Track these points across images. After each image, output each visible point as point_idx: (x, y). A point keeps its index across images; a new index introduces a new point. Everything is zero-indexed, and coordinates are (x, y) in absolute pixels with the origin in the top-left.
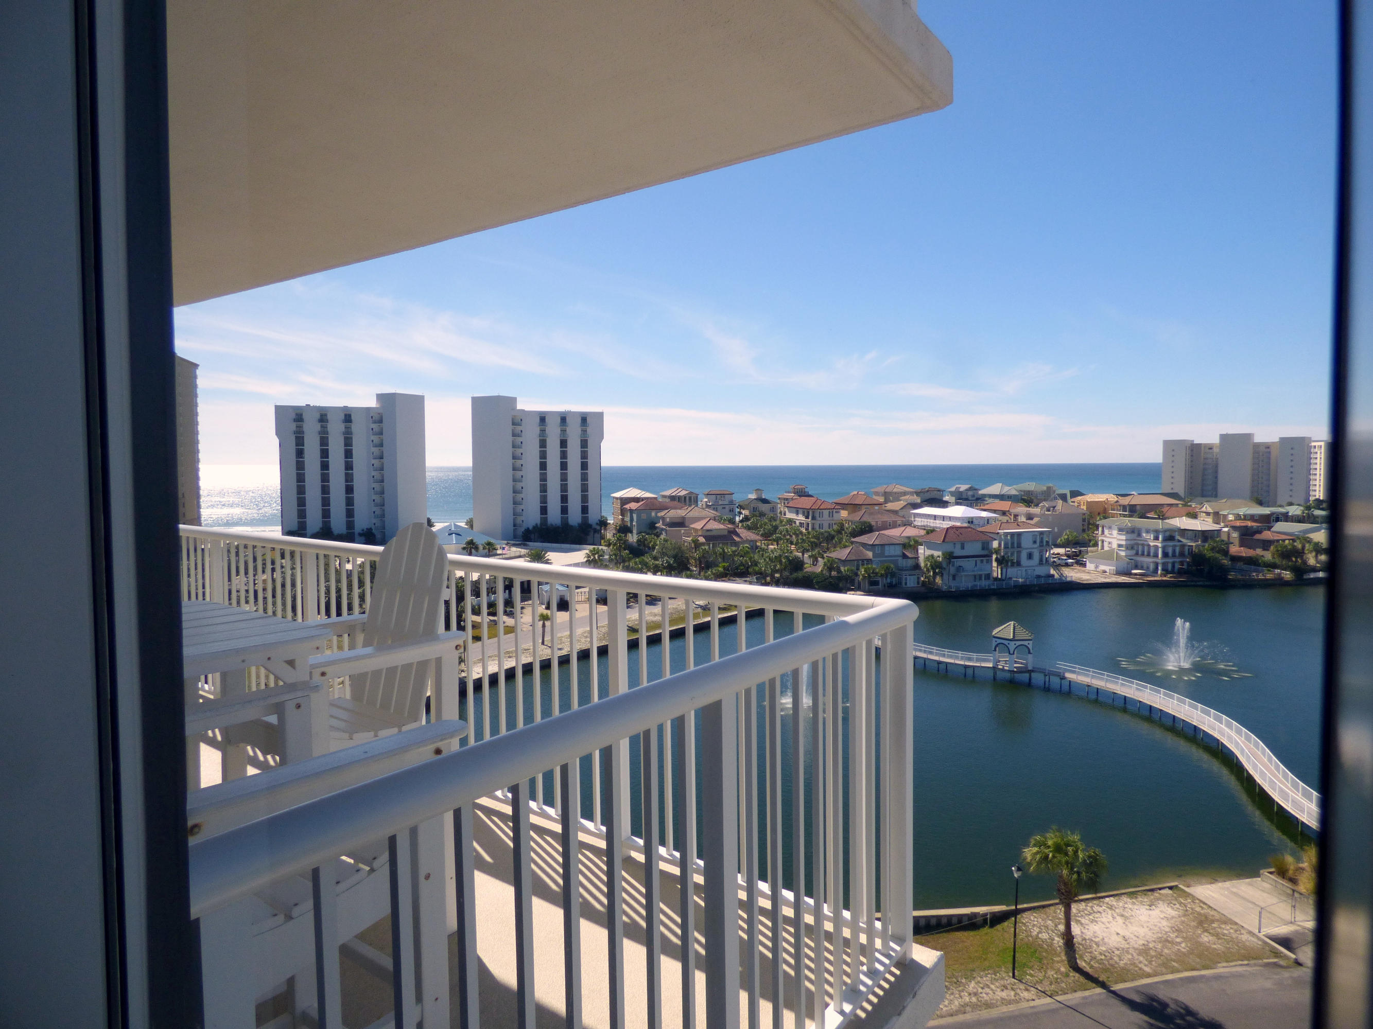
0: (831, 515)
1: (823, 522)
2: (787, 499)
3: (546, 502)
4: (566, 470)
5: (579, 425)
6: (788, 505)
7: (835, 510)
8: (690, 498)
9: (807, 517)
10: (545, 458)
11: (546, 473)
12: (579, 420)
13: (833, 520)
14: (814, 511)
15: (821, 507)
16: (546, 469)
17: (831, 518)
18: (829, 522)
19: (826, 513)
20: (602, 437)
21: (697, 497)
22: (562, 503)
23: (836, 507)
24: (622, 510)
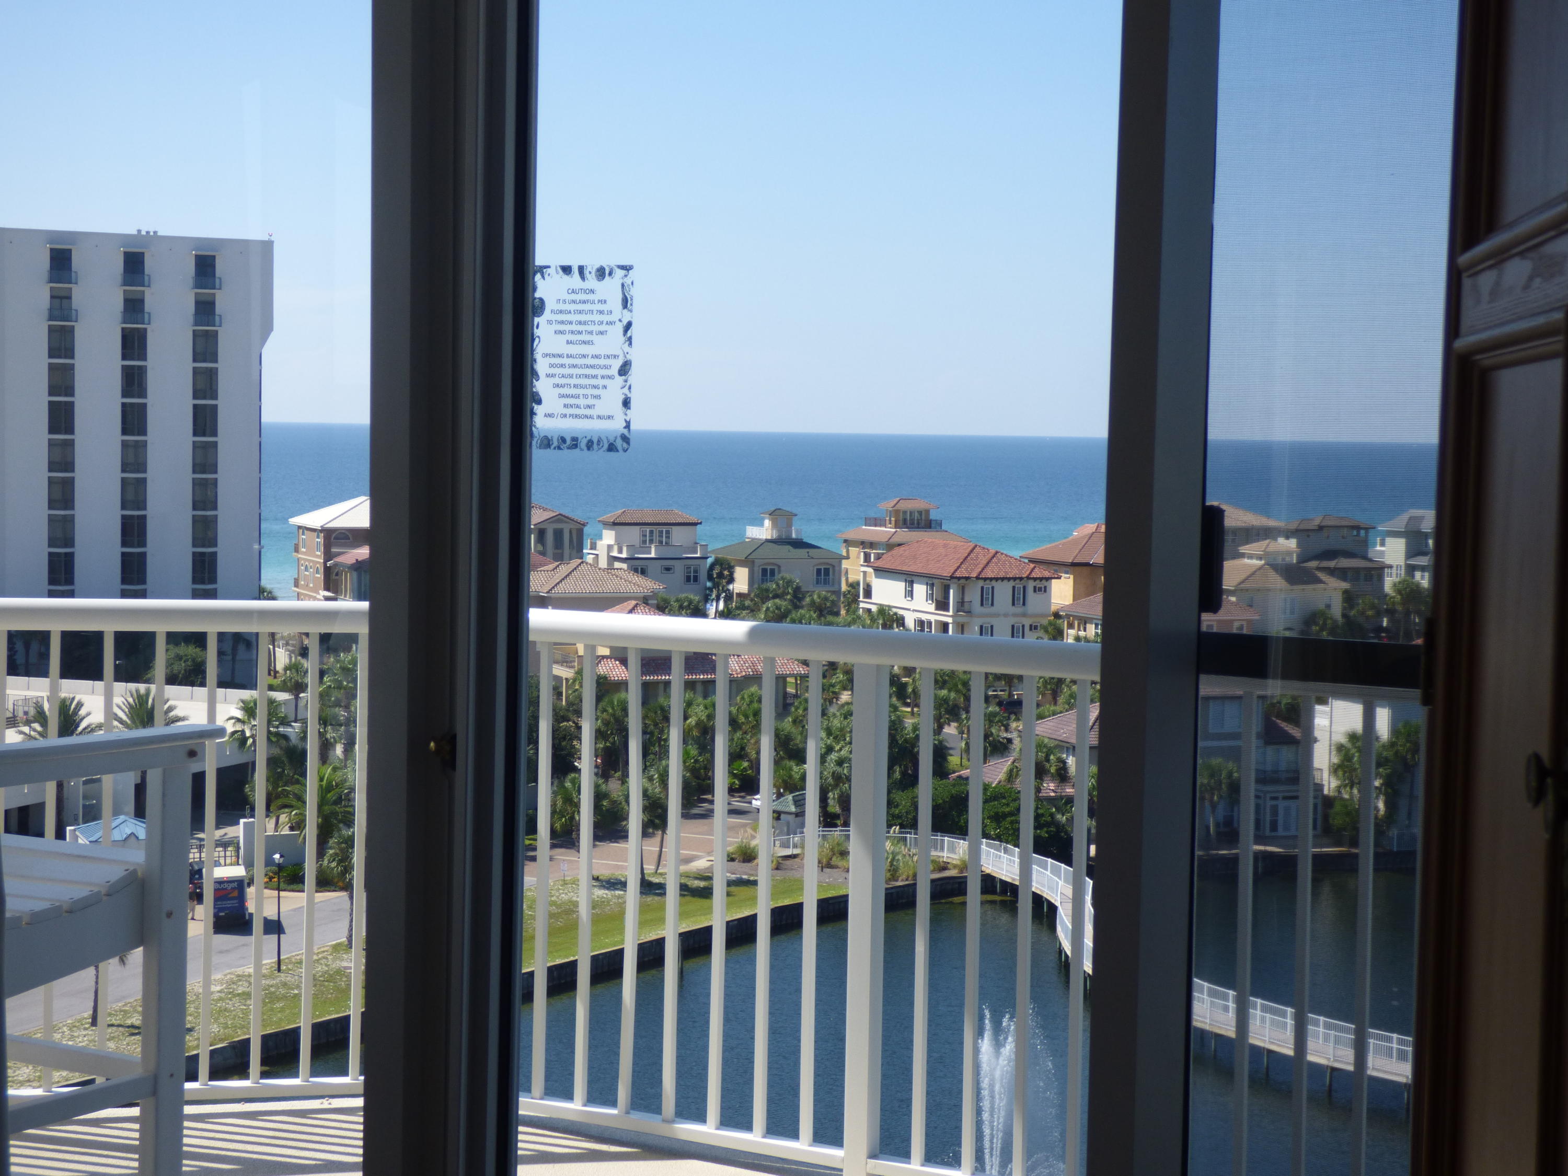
0: (1019, 598)
1: (994, 621)
2: (872, 545)
3: (69, 541)
4: (143, 432)
5: (190, 282)
6: (879, 564)
7: (1031, 585)
8: (558, 534)
9: (942, 605)
10: (69, 390)
11: (71, 443)
12: (190, 268)
13: (1024, 615)
14: (963, 582)
15: (989, 573)
16: (70, 430)
17: (1018, 609)
18: (1013, 621)
19: (1003, 592)
20: (267, 327)
21: (580, 533)
22: (124, 544)
23: (1037, 573)
24: (328, 571)
